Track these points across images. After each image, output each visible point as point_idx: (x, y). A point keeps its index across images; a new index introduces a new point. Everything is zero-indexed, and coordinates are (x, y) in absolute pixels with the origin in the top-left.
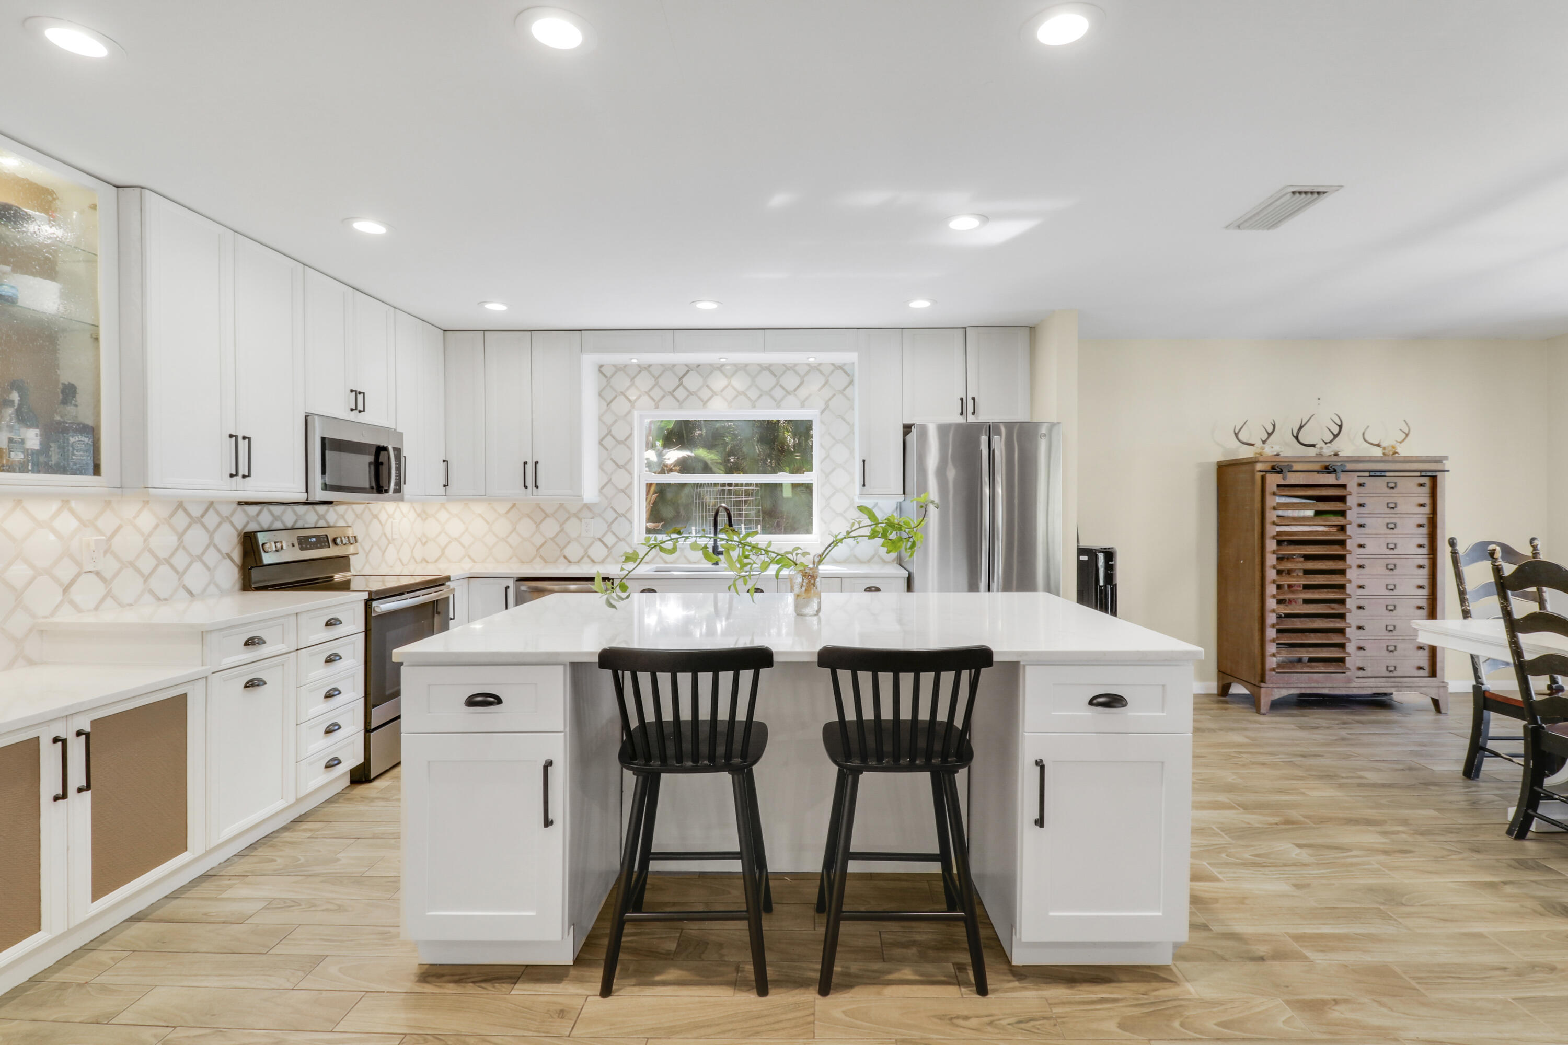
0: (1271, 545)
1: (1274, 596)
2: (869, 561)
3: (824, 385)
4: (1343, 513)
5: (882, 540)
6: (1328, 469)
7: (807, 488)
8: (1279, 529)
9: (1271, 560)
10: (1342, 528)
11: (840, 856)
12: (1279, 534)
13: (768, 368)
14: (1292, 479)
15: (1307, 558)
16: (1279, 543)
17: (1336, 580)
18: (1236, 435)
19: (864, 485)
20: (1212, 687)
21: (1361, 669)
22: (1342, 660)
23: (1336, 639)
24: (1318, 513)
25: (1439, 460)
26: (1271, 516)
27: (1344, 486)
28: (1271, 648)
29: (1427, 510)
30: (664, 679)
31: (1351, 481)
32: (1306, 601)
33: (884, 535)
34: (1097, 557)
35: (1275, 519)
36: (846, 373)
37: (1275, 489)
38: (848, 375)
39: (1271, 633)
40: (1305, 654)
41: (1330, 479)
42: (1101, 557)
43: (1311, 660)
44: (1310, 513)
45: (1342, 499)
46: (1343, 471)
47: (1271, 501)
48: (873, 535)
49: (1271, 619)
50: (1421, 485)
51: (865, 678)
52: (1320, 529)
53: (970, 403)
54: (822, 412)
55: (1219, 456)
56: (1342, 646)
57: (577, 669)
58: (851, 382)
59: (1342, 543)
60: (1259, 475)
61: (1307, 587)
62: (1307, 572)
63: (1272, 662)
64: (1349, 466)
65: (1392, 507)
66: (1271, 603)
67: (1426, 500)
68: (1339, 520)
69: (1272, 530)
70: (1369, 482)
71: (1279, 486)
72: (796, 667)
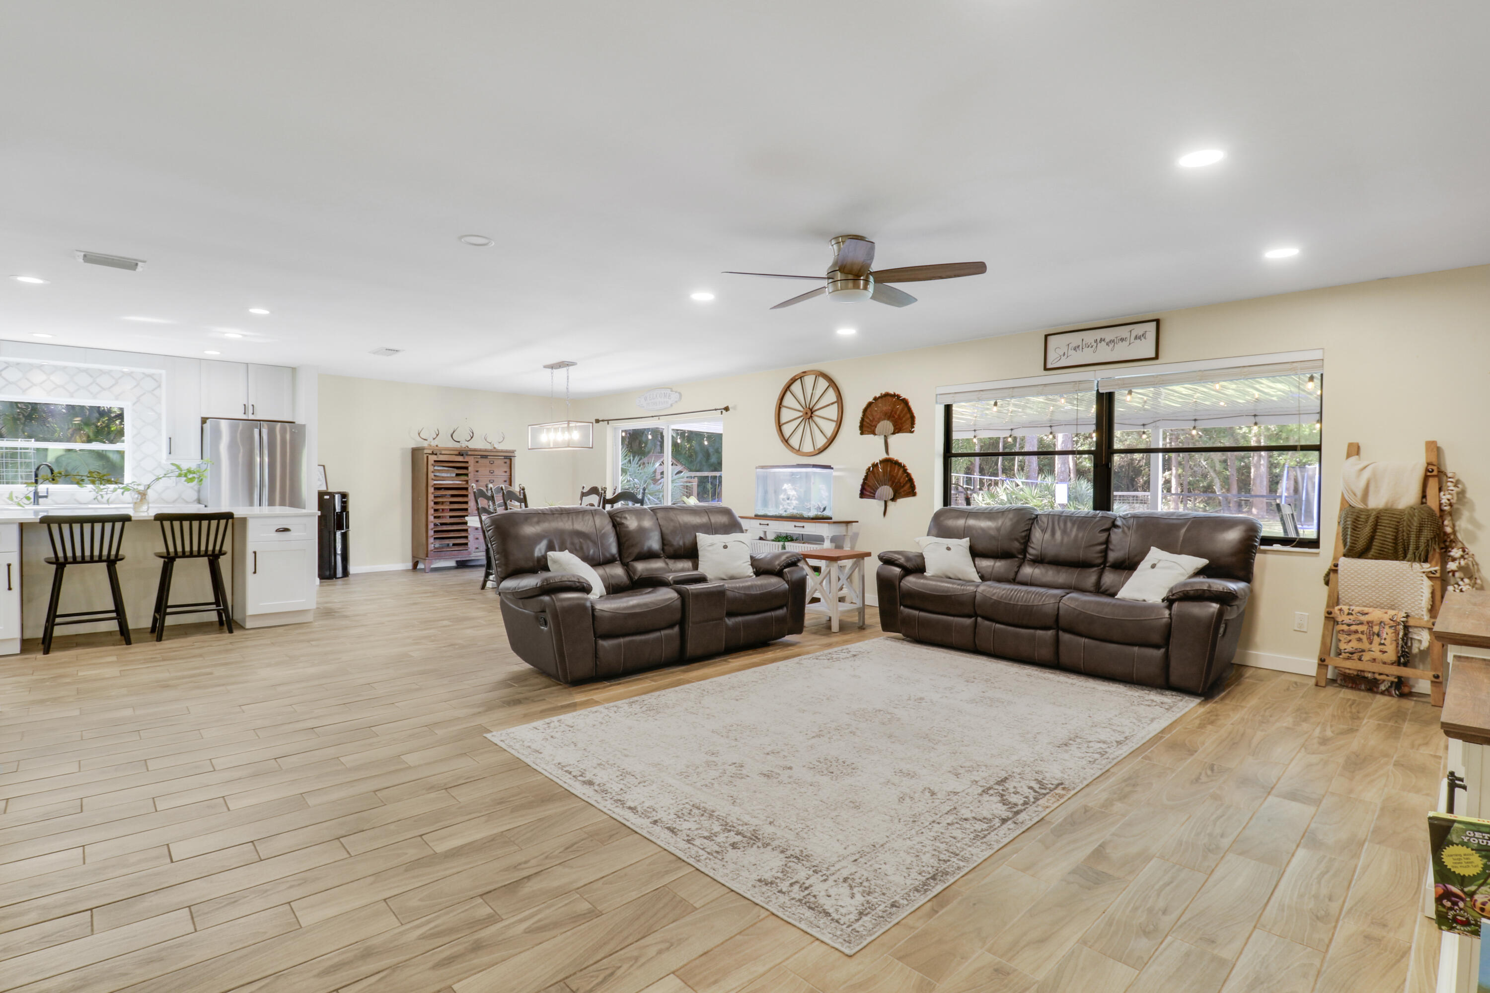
0: (431, 490)
1: (432, 515)
2: (174, 502)
3: (135, 387)
4: (467, 475)
5: (185, 478)
6: (460, 454)
7: (121, 454)
8: (436, 482)
9: (431, 497)
10: (467, 481)
11: (163, 606)
12: (435, 484)
13: (86, 371)
14: (442, 458)
15: (453, 496)
16: (436, 489)
17: (464, 506)
18: (419, 434)
19: (170, 453)
20: (409, 565)
21: (477, 548)
22: (466, 544)
23: (463, 534)
24: (457, 475)
25: (513, 452)
26: (431, 475)
27: (467, 462)
28: (431, 540)
29: (508, 474)
30: (66, 528)
31: (471, 460)
32: (451, 517)
33: (186, 476)
34: (334, 496)
35: (433, 477)
36: (155, 380)
37: (433, 462)
38: (157, 381)
39: (431, 533)
40: (451, 542)
41: (460, 459)
42: (337, 497)
43: (454, 545)
44: (454, 475)
45: (466, 468)
46: (467, 455)
47: (431, 468)
48: (180, 476)
49: (431, 526)
50: (505, 463)
51: (176, 524)
52: (458, 482)
53: (251, 408)
54: (134, 404)
55: (414, 445)
56: (466, 537)
57: (22, 527)
58: (159, 386)
59: (466, 489)
60: (425, 456)
61: (451, 510)
62: (451, 503)
63: (431, 547)
64: (470, 453)
65: (492, 472)
66: (431, 518)
67: (508, 470)
68: (465, 478)
69: (431, 483)
70: (481, 461)
71: (435, 461)
72: (143, 523)
